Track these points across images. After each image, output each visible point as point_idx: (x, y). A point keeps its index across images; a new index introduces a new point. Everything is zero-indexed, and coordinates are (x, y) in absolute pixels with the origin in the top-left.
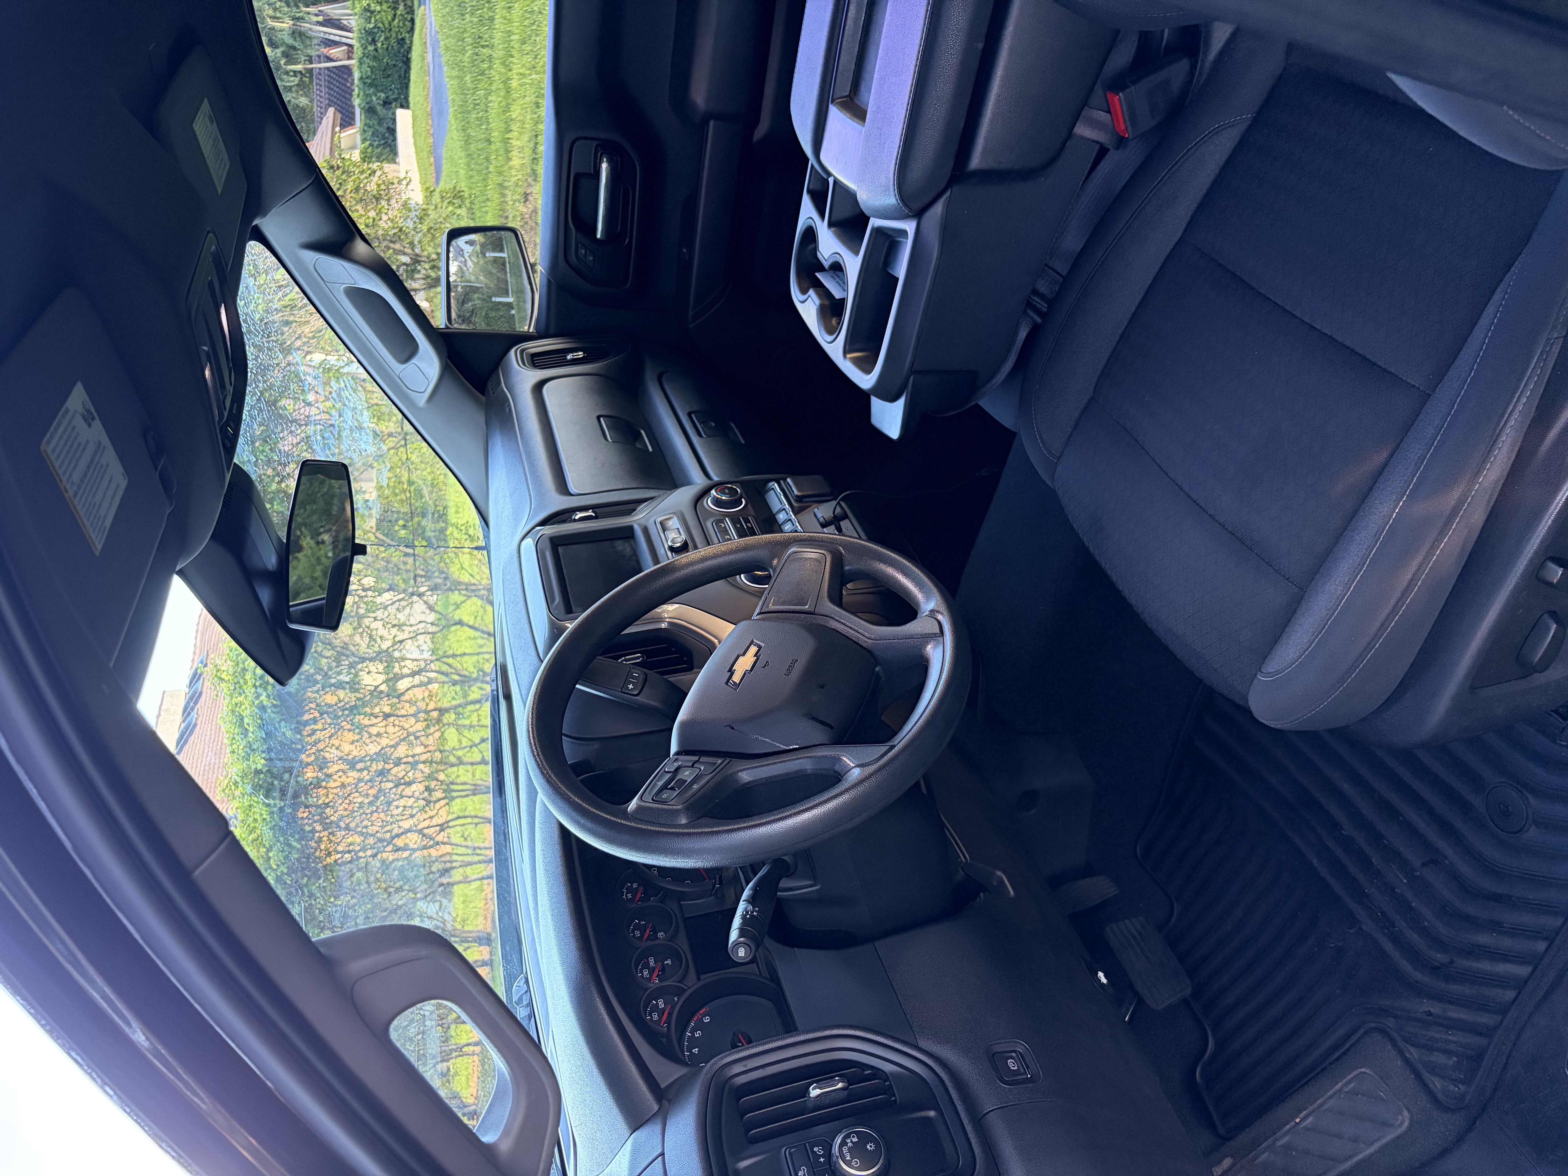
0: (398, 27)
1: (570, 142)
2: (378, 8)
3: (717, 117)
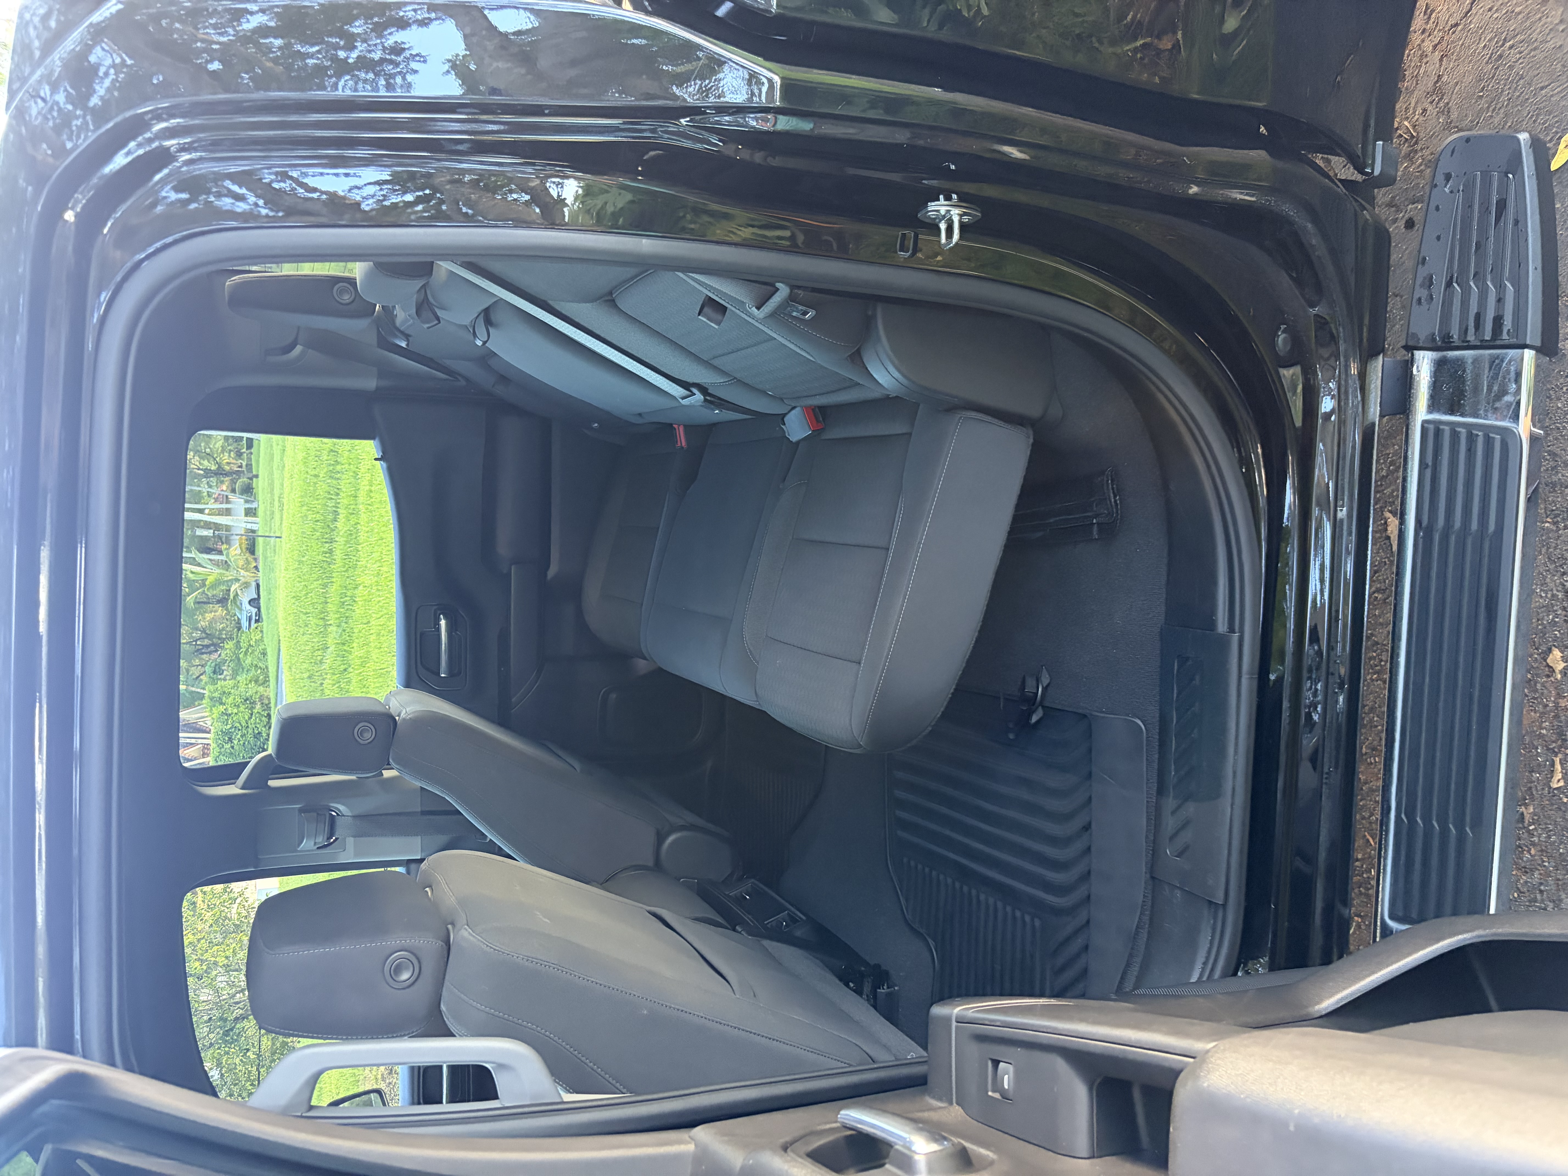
2: (235, 710)
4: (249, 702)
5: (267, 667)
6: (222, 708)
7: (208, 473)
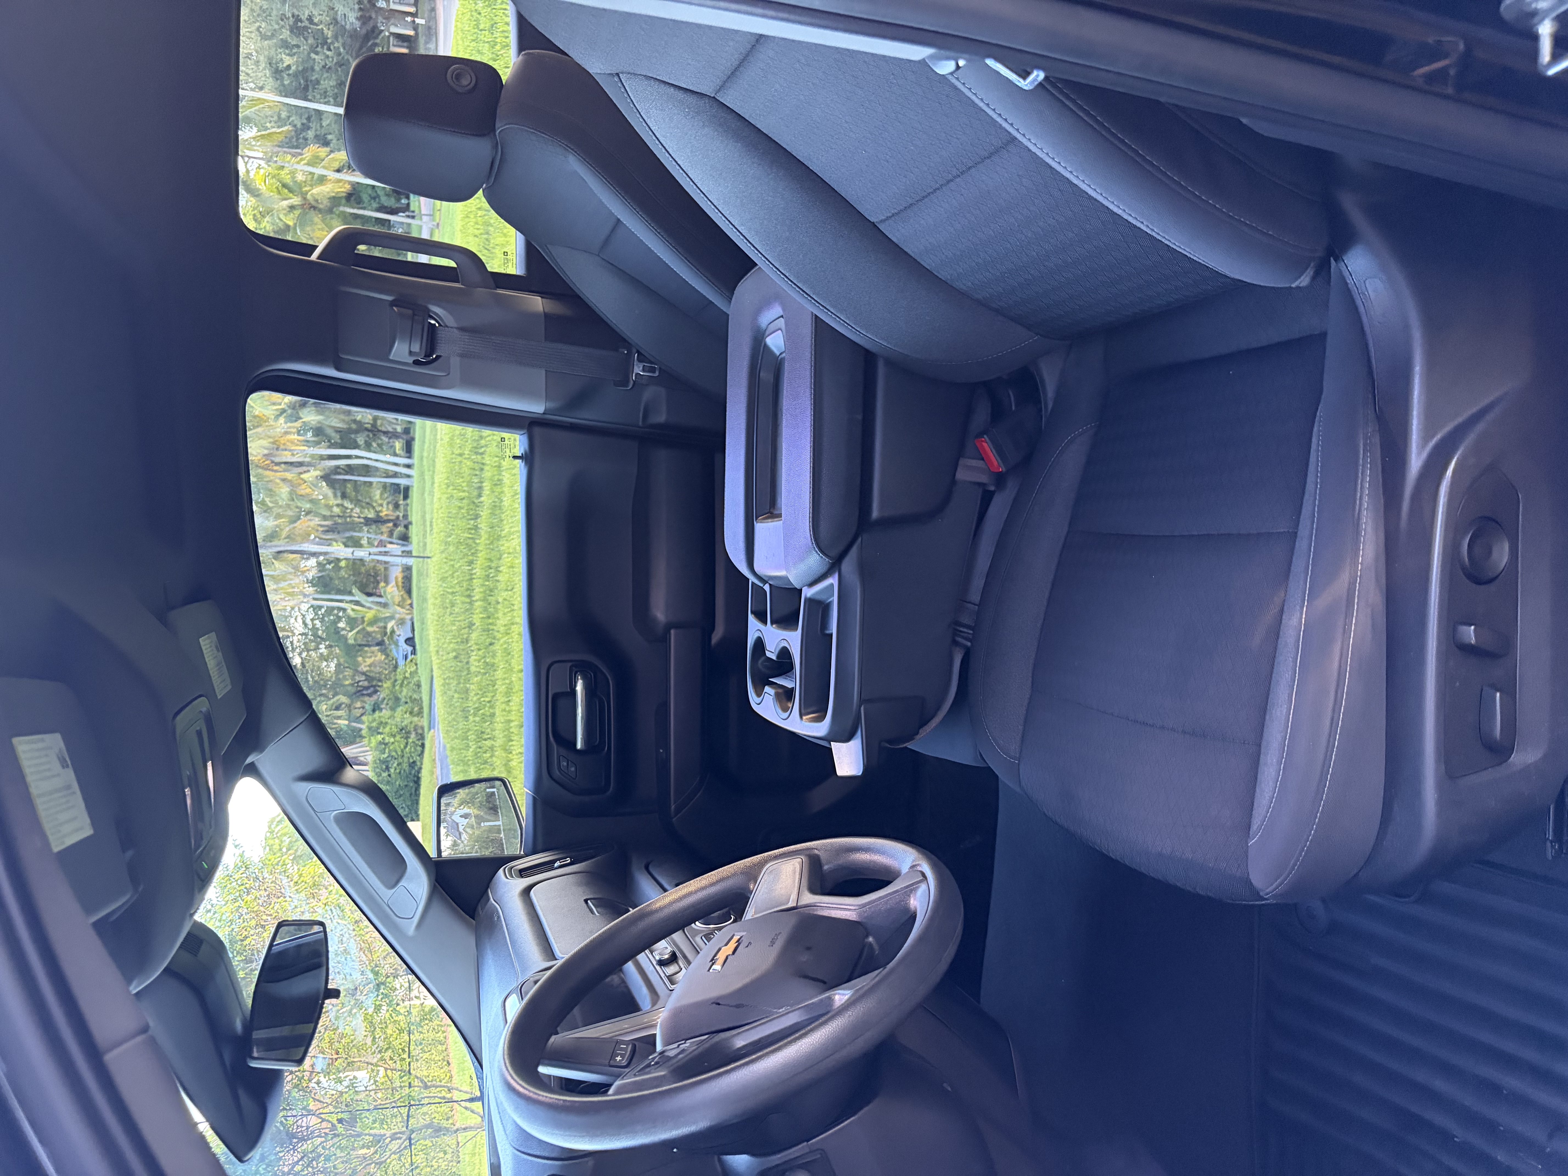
0: (410, 752)
1: (547, 665)
2: (392, 740)
3: (677, 626)
4: (404, 732)
5: (421, 698)
6: (380, 737)
7: (368, 522)
